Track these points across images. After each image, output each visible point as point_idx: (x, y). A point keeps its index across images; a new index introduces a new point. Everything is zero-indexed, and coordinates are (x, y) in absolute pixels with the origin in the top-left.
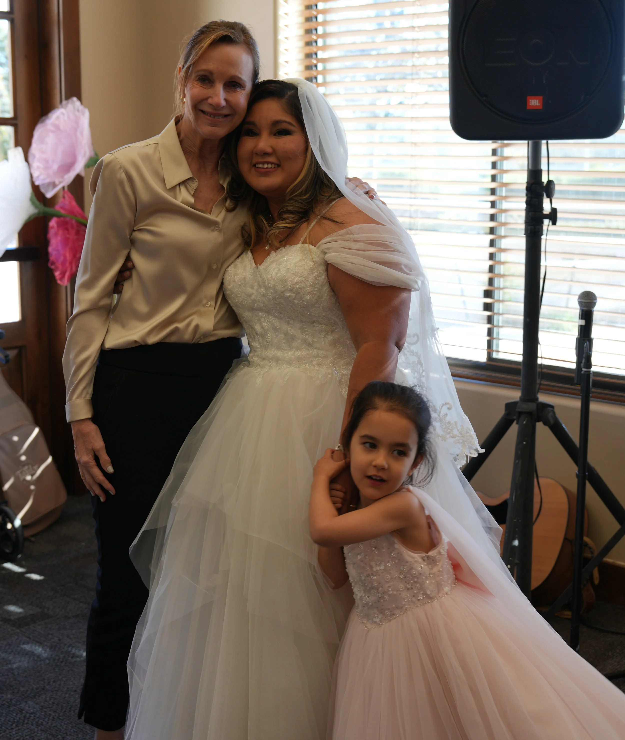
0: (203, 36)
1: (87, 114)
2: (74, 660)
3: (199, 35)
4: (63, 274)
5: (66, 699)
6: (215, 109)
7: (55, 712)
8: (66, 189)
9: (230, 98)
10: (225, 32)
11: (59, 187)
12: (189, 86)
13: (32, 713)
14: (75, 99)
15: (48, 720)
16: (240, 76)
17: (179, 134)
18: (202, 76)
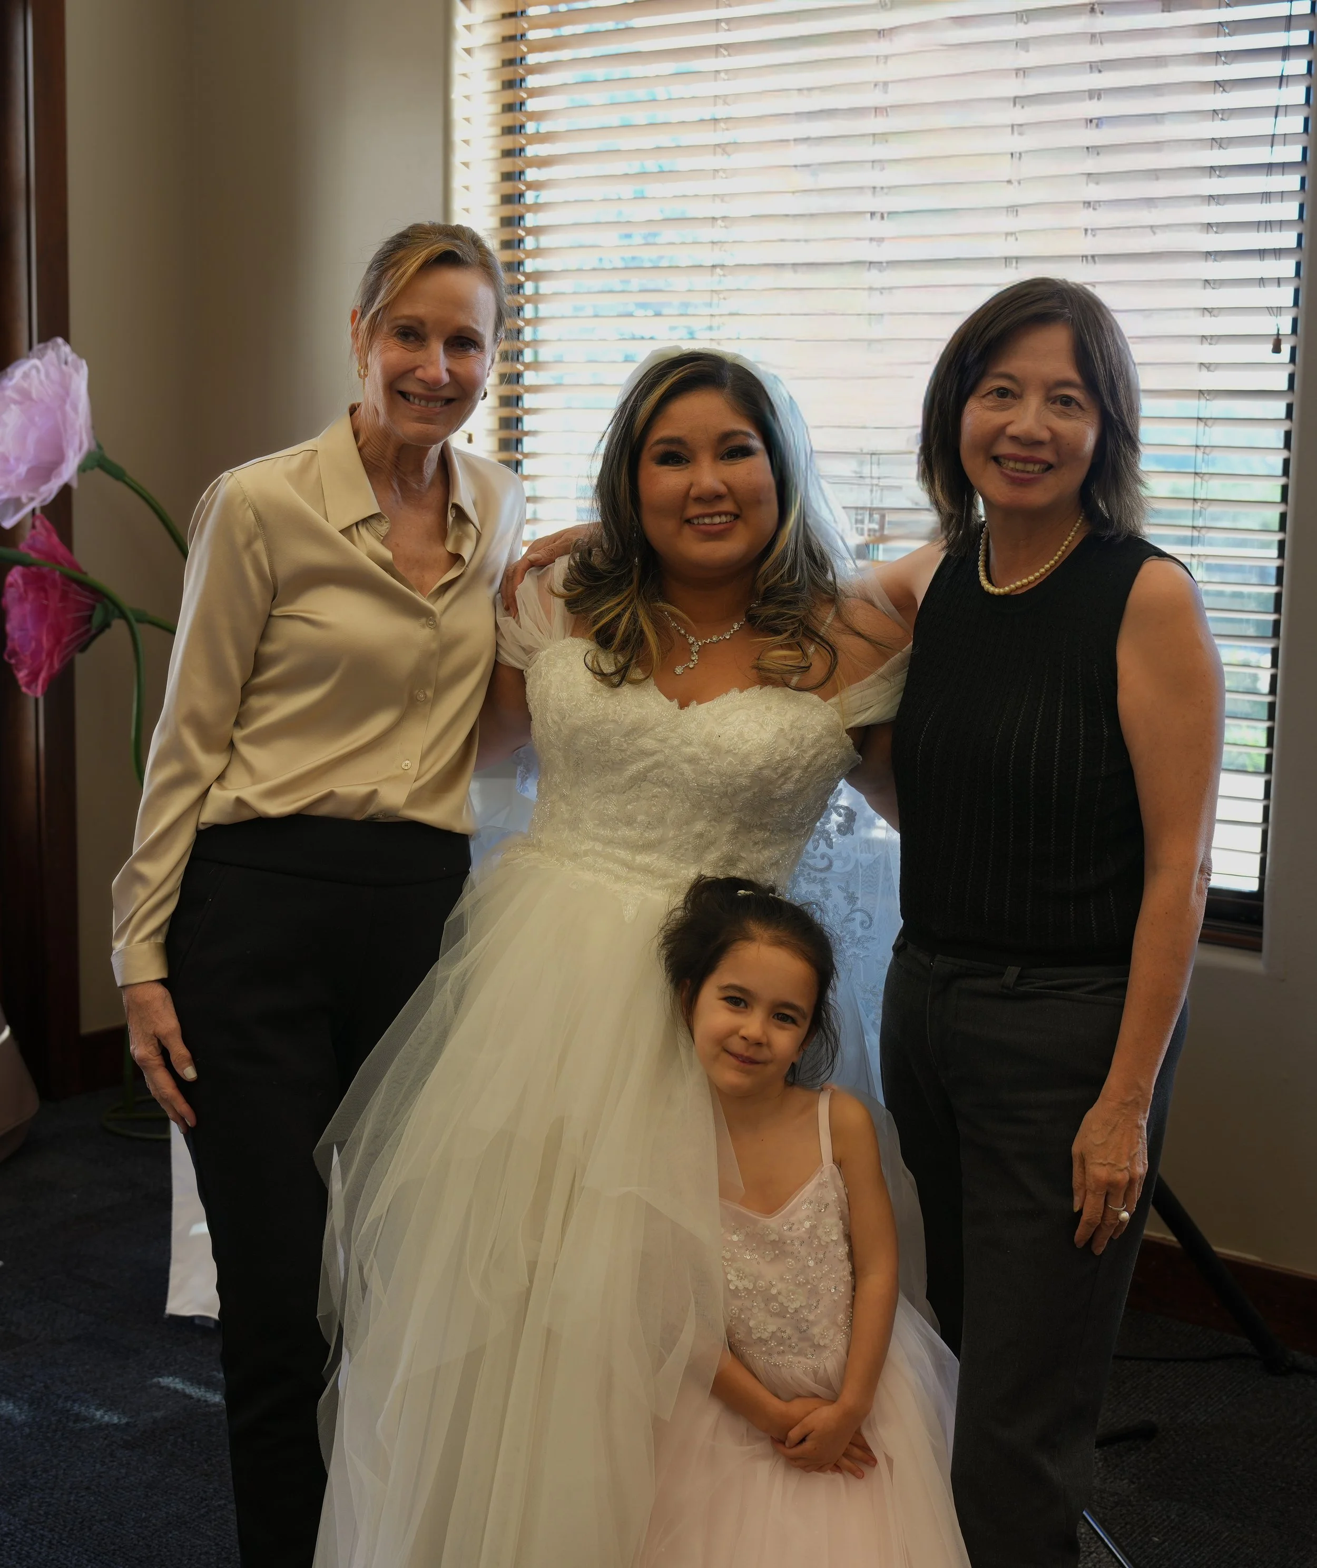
0: (401, 254)
1: (84, 370)
2: (79, 1426)
3: (392, 251)
4: (33, 677)
5: (72, 1504)
6: (430, 390)
7: (51, 1530)
8: (38, 512)
9: (458, 368)
10: (443, 245)
11: (27, 509)
12: (377, 347)
13: (6, 1535)
14: (60, 340)
15: (41, 1548)
16: (474, 326)
17: (356, 435)
18: (404, 327)
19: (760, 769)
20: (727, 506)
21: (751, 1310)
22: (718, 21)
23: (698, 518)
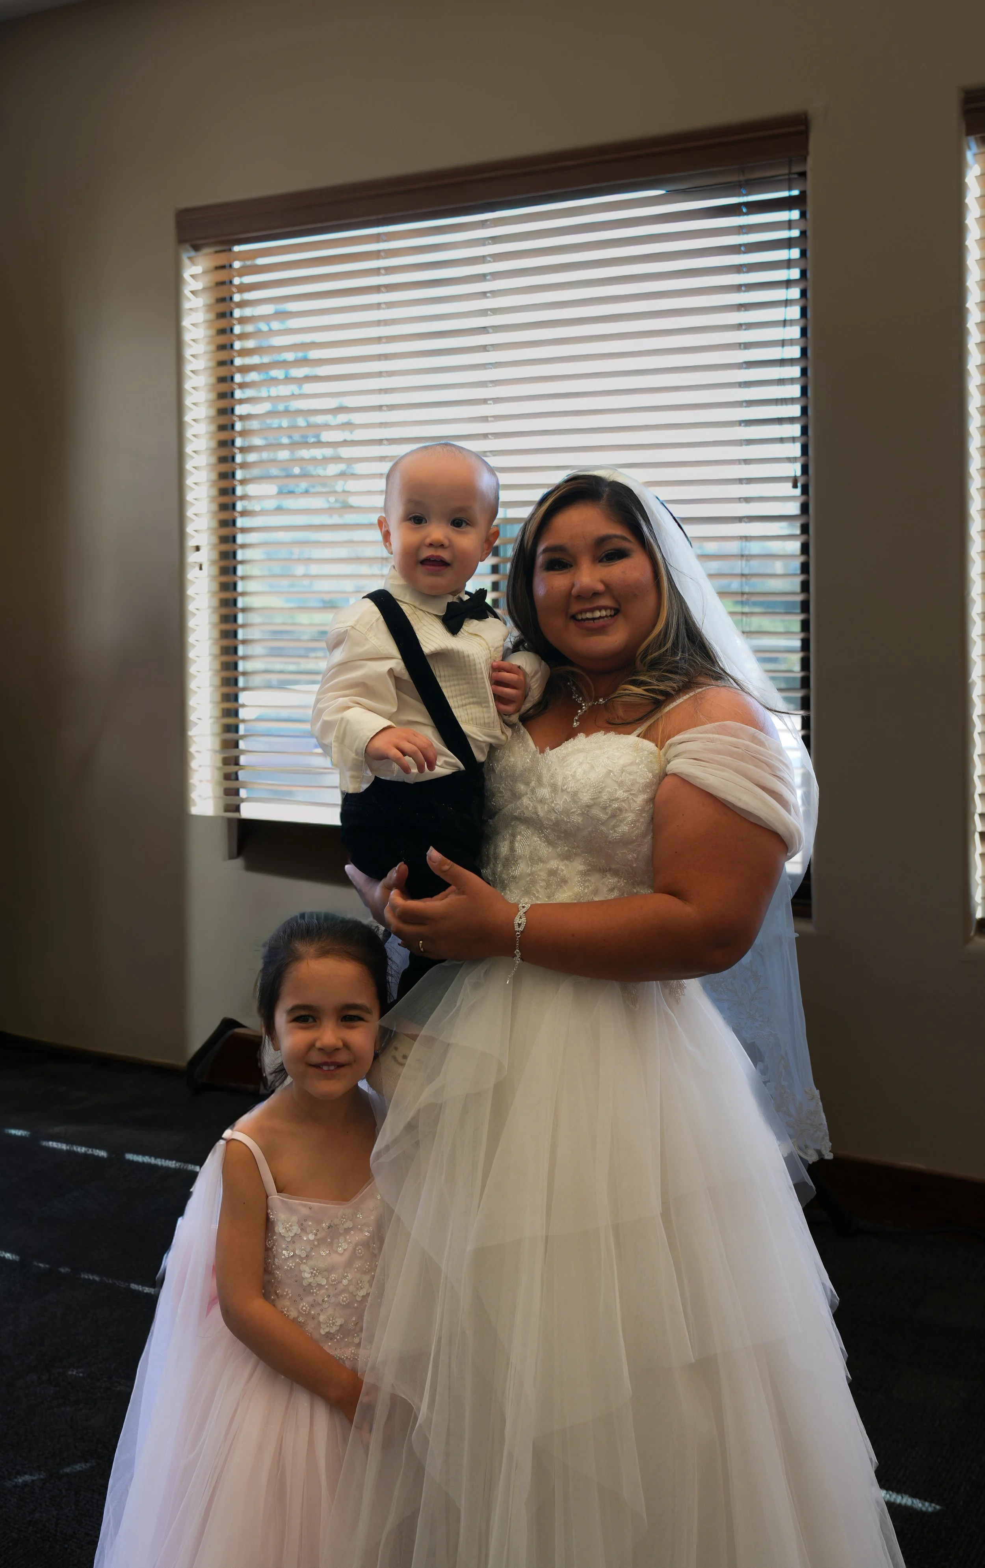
19: (589, 806)
20: (605, 601)
21: (321, 1305)
22: (379, 269)
23: (581, 614)
